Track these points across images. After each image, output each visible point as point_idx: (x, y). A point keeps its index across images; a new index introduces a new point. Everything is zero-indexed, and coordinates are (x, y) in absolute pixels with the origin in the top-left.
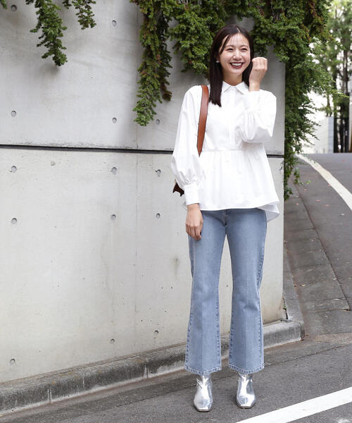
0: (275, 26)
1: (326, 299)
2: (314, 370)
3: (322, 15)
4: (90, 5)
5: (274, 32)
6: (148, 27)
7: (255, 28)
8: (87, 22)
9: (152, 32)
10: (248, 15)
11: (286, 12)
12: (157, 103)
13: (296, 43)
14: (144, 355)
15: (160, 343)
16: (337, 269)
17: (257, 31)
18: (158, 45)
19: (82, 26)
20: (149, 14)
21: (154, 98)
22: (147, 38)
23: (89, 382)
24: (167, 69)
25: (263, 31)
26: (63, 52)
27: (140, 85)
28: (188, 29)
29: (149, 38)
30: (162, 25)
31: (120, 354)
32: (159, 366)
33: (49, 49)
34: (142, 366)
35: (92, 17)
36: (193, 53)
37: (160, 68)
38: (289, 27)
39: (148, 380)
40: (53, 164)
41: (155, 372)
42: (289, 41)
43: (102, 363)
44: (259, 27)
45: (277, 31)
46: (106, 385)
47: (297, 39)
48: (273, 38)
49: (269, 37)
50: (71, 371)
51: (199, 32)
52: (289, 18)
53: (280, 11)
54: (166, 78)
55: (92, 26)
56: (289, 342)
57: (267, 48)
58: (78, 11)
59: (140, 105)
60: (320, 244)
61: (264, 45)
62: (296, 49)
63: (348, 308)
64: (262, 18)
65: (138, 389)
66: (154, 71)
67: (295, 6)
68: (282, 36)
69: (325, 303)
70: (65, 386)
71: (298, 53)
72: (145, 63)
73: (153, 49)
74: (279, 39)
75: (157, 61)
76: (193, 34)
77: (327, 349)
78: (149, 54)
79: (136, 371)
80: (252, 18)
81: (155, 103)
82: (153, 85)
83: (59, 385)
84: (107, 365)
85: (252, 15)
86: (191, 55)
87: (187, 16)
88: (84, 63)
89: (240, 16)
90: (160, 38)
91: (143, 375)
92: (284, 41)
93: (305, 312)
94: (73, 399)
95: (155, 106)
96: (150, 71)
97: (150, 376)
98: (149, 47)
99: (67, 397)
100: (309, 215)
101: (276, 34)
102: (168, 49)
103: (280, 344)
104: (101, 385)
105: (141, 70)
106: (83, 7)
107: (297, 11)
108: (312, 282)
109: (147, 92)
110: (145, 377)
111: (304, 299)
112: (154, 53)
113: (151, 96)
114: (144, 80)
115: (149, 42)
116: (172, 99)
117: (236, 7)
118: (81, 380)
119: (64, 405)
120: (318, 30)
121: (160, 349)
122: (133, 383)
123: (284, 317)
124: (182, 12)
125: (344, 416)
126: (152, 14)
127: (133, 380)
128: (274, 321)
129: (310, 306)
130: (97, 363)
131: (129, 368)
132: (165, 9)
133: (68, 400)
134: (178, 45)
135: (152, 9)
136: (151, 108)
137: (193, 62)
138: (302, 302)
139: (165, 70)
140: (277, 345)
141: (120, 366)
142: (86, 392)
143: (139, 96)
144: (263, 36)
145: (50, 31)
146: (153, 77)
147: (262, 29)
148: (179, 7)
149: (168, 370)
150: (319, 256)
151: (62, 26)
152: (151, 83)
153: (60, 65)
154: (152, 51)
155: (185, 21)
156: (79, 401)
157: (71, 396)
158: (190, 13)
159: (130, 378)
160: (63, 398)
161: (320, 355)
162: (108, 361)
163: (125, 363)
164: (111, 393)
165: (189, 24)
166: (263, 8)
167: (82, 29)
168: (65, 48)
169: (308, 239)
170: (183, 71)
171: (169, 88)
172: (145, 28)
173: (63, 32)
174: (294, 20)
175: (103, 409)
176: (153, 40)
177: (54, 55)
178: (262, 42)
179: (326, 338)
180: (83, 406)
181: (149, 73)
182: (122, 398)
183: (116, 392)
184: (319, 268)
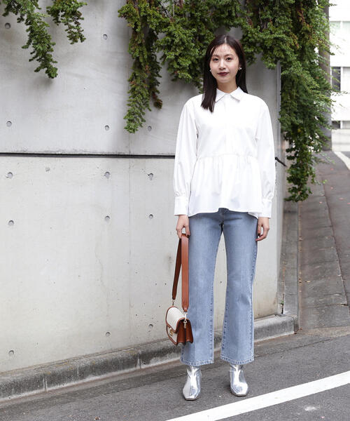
0: (261, 35)
1: (328, 295)
2: (297, 362)
3: (310, 22)
4: (79, 21)
5: (262, 41)
6: (136, 40)
7: (244, 37)
8: (76, 37)
9: (141, 45)
10: (235, 26)
11: (274, 21)
12: (146, 111)
13: (283, 51)
14: (138, 347)
15: (155, 336)
16: (344, 265)
17: (245, 40)
18: (146, 57)
19: (71, 41)
20: (136, 27)
21: (144, 106)
22: (135, 51)
23: (83, 373)
24: (157, 78)
25: (250, 40)
26: (54, 65)
27: (131, 95)
28: (173, 41)
29: (137, 50)
30: (151, 37)
31: (115, 346)
32: (152, 358)
33: (41, 63)
34: (135, 358)
35: (82, 33)
36: (178, 64)
37: (150, 78)
38: (275, 35)
39: (141, 370)
40: (48, 170)
41: (148, 363)
42: (276, 49)
43: (97, 354)
44: (247, 36)
45: (264, 40)
46: (99, 375)
47: (283, 47)
48: (261, 46)
49: (258, 45)
50: (67, 361)
51: (183, 43)
52: (277, 27)
53: (268, 20)
54: (157, 87)
55: (82, 40)
56: (282, 335)
57: (256, 56)
58: (67, 27)
59: (130, 113)
60: (334, 241)
61: (252, 53)
62: (283, 56)
63: (346, 303)
64: (250, 27)
65: (129, 379)
66: (144, 81)
67: (283, 15)
68: (269, 44)
69: (325, 298)
70: (60, 376)
71: (285, 60)
72: (135, 75)
73: (141, 61)
74: (266, 47)
75: (146, 72)
76: (177, 45)
77: (316, 342)
78: (138, 65)
79: (130, 362)
80: (239, 28)
81: (143, 111)
82: (142, 94)
83: (54, 375)
84: (102, 356)
85: (240, 25)
86: (176, 66)
87: (172, 28)
88: (76, 75)
89: (228, 26)
90: (149, 50)
91: (136, 366)
92: (271, 49)
93: (304, 307)
94: (67, 388)
95: (144, 114)
96: (139, 81)
97: (144, 367)
98: (138, 58)
99: (62, 386)
100: (330, 212)
101: (263, 43)
102: (158, 60)
103: (273, 337)
104: (95, 375)
105: (131, 80)
106: (72, 24)
107: (284, 20)
108: (317, 279)
109: (136, 101)
110: (138, 367)
111: (306, 294)
112: (142, 64)
113: (140, 105)
114: (133, 90)
115: (137, 54)
116: (163, 107)
117: (224, 18)
118: (75, 370)
119: (58, 393)
120: (306, 37)
121: (154, 342)
122: (126, 374)
123: (280, 312)
124: (167, 25)
125: (313, 404)
126: (139, 27)
127: (126, 371)
128: (269, 315)
129: (311, 301)
130: (93, 355)
131: (123, 360)
132: (151, 23)
133: (62, 389)
134: (165, 56)
135: (139, 24)
136: (140, 116)
137: (178, 72)
138: (304, 297)
139: (155, 79)
140: (270, 338)
141: (114, 357)
142: (81, 382)
143: (129, 105)
144: (251, 45)
145: (39, 47)
146: (142, 86)
147: (250, 38)
148: (165, 20)
149: (161, 361)
150: (330, 253)
151: (51, 42)
152: (139, 93)
153: (53, 78)
154: (140, 63)
155: (170, 34)
156: (72, 390)
157: (66, 385)
158: (175, 25)
159: (124, 369)
160: (58, 387)
161: (307, 348)
162: (103, 353)
163: (119, 355)
164: (103, 383)
165: (173, 36)
166: (251, 17)
167: (71, 44)
168: (56, 62)
169: (323, 237)
170: (173, 80)
171: (160, 97)
172: (133, 41)
173: (52, 47)
174: (281, 29)
175: (91, 397)
176: (141, 52)
177: (46, 69)
178: (249, 50)
179: (318, 331)
180: (74, 394)
181: (137, 83)
182: (111, 387)
183: (108, 381)
184: (327, 265)
